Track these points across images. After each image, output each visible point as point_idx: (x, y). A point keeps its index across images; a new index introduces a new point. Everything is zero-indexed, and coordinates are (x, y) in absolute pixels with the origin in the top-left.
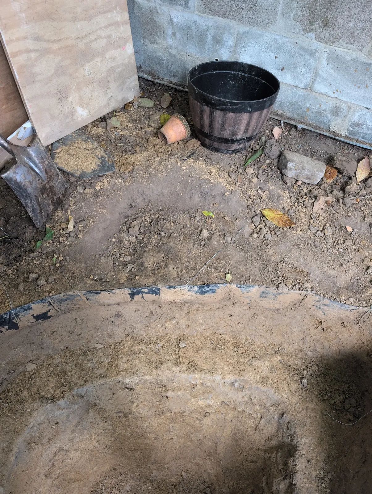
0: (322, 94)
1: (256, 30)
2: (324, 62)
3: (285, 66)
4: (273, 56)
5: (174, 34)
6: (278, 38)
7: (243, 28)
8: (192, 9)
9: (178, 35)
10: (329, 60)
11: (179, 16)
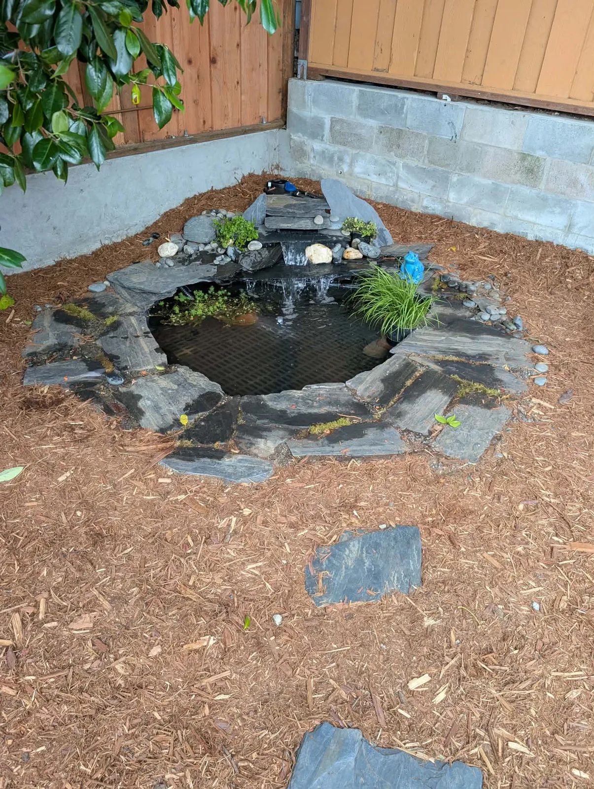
0: (403, 189)
1: (362, 152)
2: (401, 169)
3: (380, 173)
4: (373, 167)
5: (315, 157)
6: (374, 156)
7: (354, 152)
8: (325, 141)
9: (317, 157)
10: (403, 167)
11: (318, 146)
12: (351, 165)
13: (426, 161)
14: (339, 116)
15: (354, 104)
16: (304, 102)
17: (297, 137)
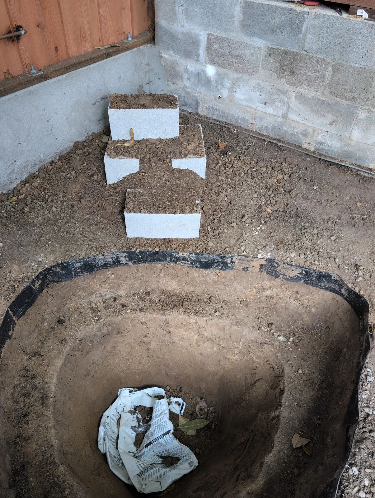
0: (294, 121)
1: (245, 77)
2: (294, 99)
3: (267, 101)
4: (258, 94)
5: (189, 78)
6: (260, 82)
7: (236, 76)
8: (201, 62)
9: (192, 79)
10: (296, 97)
11: (192, 66)
12: (232, 90)
13: (327, 92)
14: (217, 33)
15: (236, 19)
16: (174, 13)
17: (168, 56)
